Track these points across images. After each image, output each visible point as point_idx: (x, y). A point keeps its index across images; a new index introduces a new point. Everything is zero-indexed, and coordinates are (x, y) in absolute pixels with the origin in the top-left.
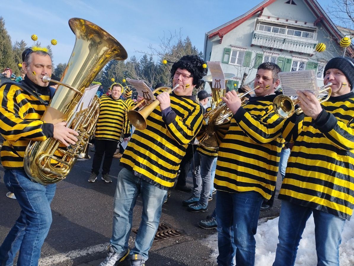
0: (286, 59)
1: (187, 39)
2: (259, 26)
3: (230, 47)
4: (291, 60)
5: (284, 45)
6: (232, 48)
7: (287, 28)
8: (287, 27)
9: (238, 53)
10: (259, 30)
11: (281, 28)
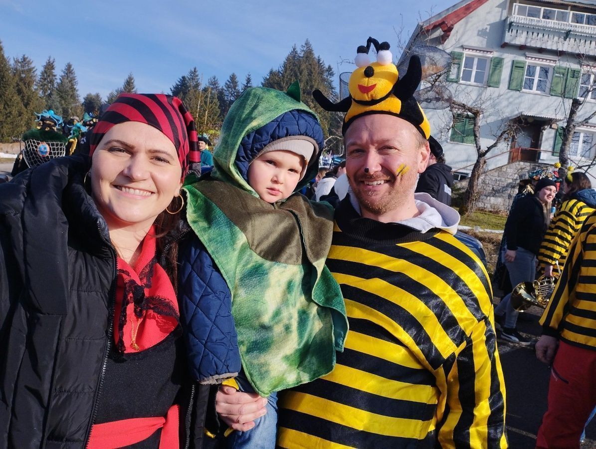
0: (570, 70)
1: (306, 44)
2: (517, 7)
3: (460, 50)
4: (579, 72)
5: (566, 42)
6: (466, 52)
7: (571, 10)
8: (570, 8)
9: (476, 61)
10: (518, 14)
11: (558, 10)
